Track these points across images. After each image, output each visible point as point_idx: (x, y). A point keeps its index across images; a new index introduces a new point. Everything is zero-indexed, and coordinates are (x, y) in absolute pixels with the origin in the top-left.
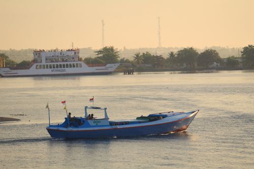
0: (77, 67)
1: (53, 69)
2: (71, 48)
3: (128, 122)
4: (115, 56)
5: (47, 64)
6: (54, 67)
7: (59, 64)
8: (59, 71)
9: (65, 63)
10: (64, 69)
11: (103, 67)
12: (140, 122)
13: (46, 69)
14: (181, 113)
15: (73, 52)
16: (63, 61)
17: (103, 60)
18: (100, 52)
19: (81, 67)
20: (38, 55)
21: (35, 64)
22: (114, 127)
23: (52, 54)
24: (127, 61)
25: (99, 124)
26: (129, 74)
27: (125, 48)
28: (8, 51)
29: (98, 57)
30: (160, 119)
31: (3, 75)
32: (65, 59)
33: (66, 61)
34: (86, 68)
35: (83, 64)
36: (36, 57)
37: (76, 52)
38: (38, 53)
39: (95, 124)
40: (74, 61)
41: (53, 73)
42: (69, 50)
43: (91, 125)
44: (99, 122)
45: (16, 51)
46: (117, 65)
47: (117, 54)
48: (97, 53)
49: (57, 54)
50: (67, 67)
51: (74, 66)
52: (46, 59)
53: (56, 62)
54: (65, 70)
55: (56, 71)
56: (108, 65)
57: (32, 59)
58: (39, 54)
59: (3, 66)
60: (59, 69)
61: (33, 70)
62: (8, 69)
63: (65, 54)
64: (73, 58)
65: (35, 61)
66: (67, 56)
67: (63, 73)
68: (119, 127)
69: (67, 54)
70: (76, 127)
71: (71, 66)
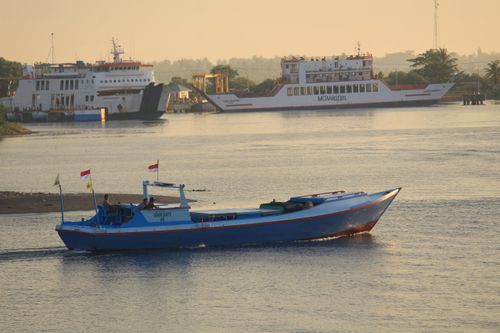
0: (369, 91)
1: (320, 95)
2: (355, 54)
3: (235, 214)
4: (448, 68)
5: (308, 85)
6: (322, 92)
7: (331, 84)
8: (333, 99)
9: (345, 84)
10: (343, 95)
11: (421, 91)
12: (262, 215)
13: (300, 96)
14: (357, 195)
15: (360, 62)
16: (341, 79)
17: (424, 76)
18: (419, 60)
19: (376, 90)
20: (290, 67)
21: (286, 86)
22: (200, 225)
23: (320, 66)
24: (475, 78)
25: (166, 219)
26: (473, 104)
27: (479, 51)
28: (248, 60)
29: (415, 71)
30: (308, 207)
31: (224, 108)
32: (344, 76)
33: (347, 79)
34: (385, 94)
35: (381, 85)
36: (288, 72)
37: (366, 61)
38: (290, 63)
39: (158, 220)
40: (363, 79)
41: (322, 103)
42: (351, 58)
43: (149, 221)
44: (167, 215)
45: (265, 59)
46: (449, 86)
47: (453, 64)
48: (413, 63)
49: (328, 66)
50: (349, 90)
51: (362, 90)
52: (308, 76)
53: (327, 81)
54: (344, 98)
55: (328, 99)
56: (431, 87)
57: (280, 76)
58: (293, 66)
59: (225, 90)
60: (333, 95)
61: (281, 98)
62: (234, 97)
63: (343, 64)
64: (361, 74)
65: (284, 80)
66: (349, 69)
67: (340, 103)
68: (211, 225)
69: (348, 66)
70: (116, 225)
71: (356, 90)
